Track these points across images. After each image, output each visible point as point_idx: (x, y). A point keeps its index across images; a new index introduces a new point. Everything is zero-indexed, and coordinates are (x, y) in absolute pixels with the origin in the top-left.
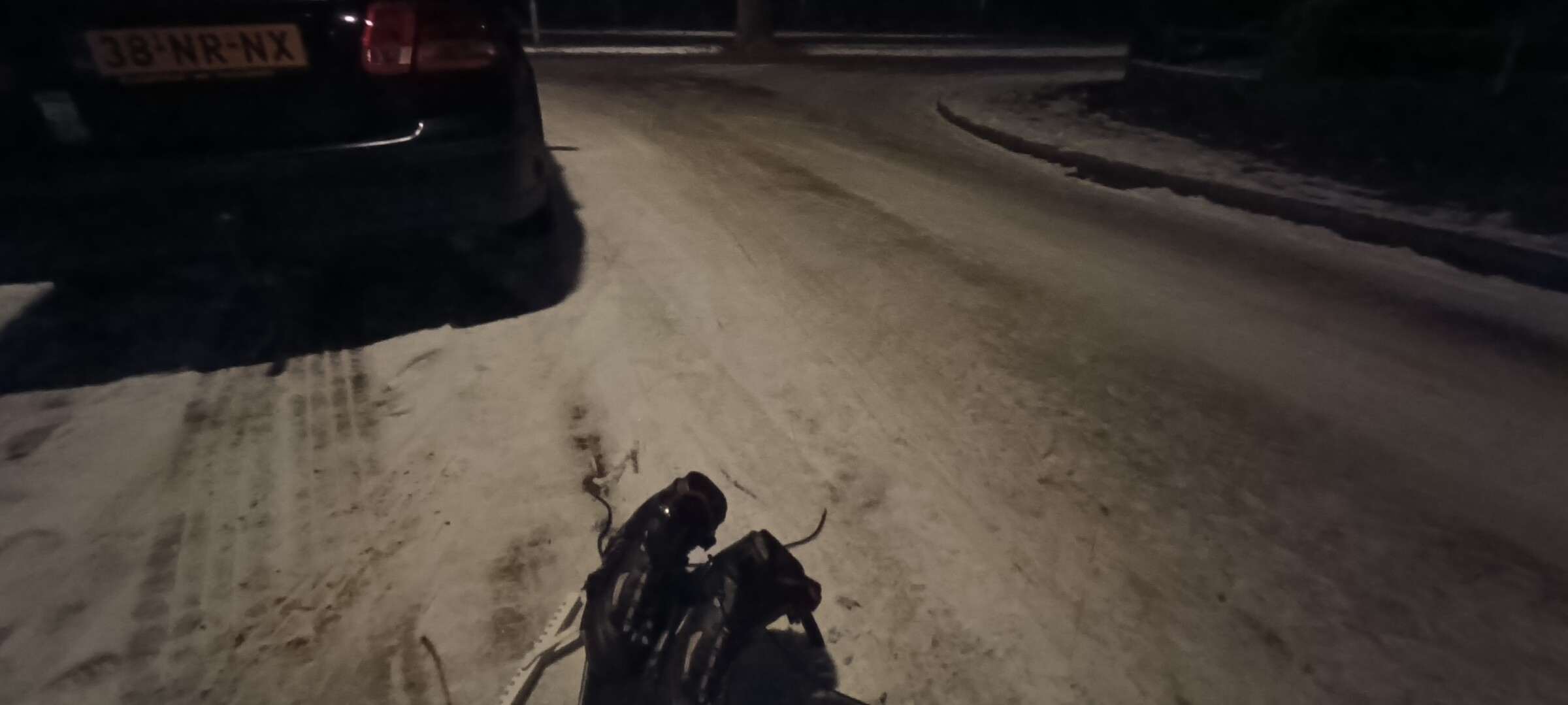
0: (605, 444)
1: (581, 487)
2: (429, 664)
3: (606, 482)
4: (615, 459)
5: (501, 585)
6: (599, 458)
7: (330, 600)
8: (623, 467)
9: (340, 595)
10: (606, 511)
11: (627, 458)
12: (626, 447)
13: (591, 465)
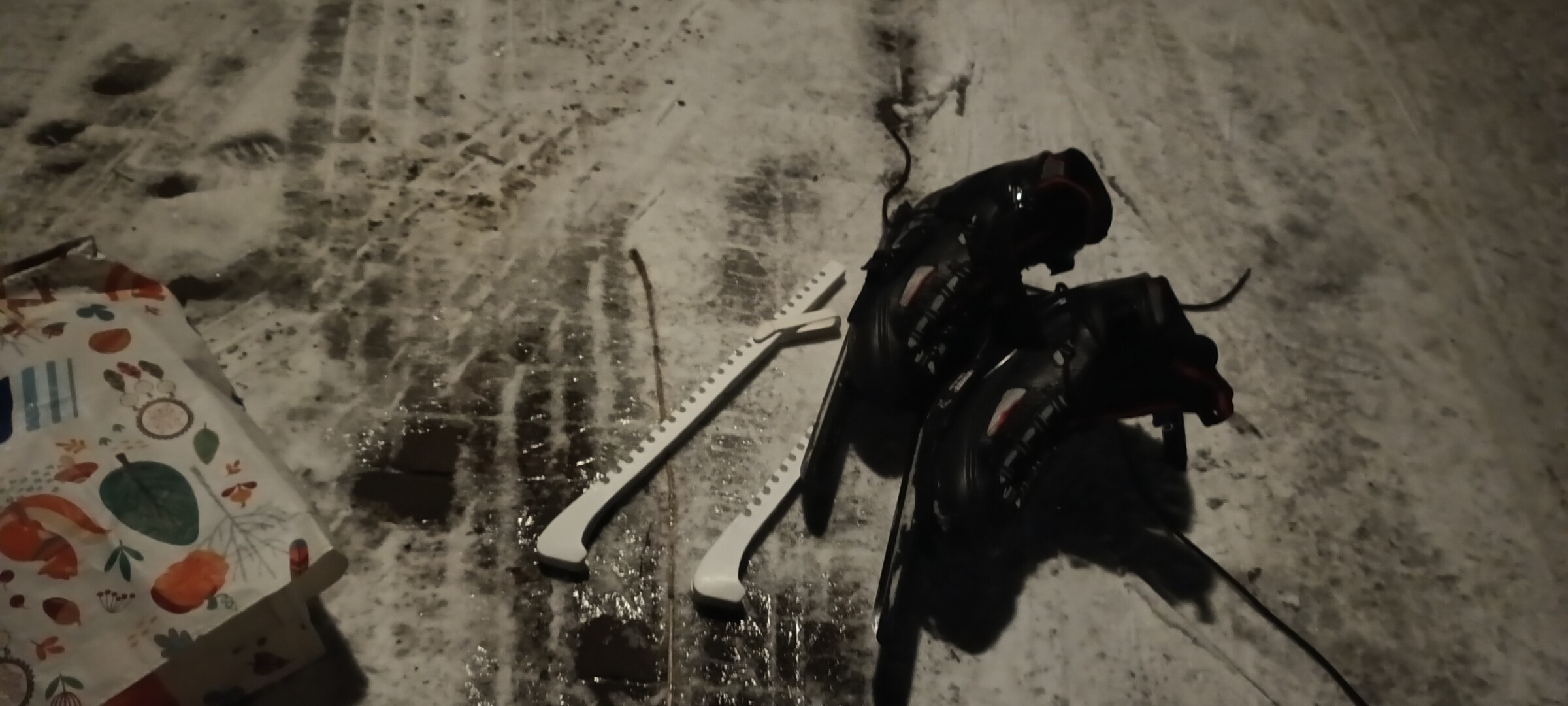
0: (923, 52)
1: (873, 110)
2: (636, 288)
3: (911, 116)
4: (936, 83)
5: (742, 216)
6: (908, 72)
7: (523, 158)
8: (942, 99)
9: (535, 157)
10: (903, 159)
11: (952, 87)
12: (955, 66)
13: (893, 82)
